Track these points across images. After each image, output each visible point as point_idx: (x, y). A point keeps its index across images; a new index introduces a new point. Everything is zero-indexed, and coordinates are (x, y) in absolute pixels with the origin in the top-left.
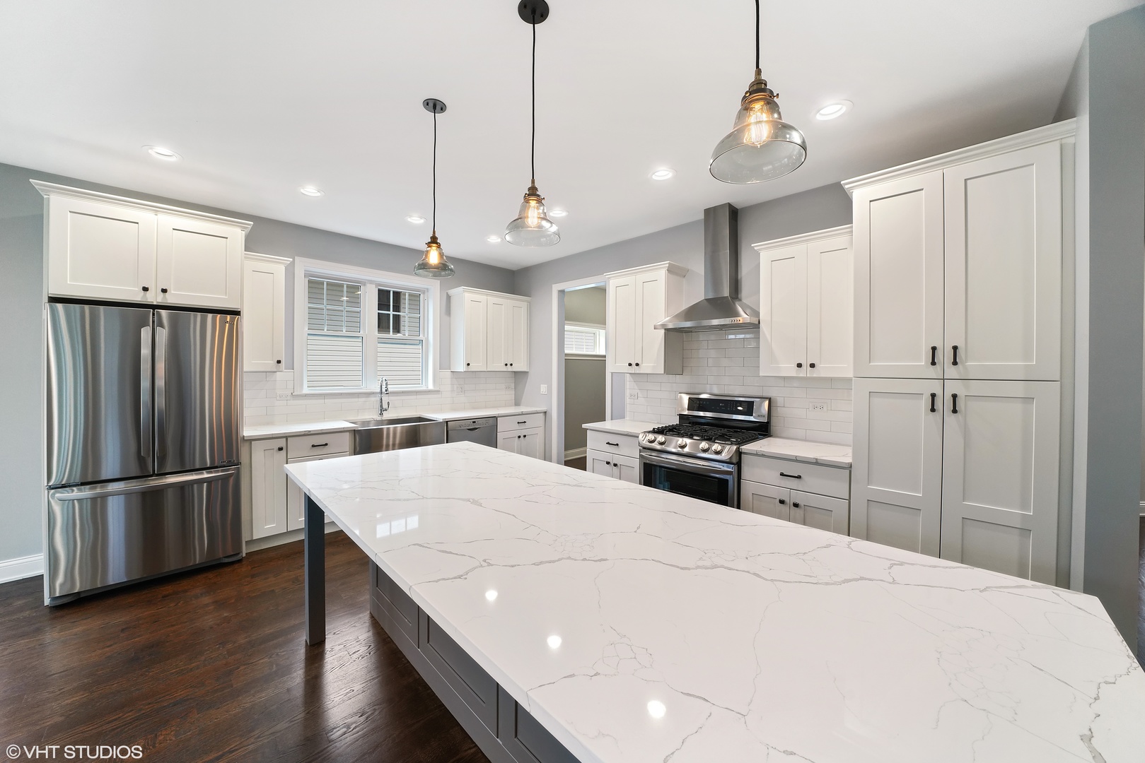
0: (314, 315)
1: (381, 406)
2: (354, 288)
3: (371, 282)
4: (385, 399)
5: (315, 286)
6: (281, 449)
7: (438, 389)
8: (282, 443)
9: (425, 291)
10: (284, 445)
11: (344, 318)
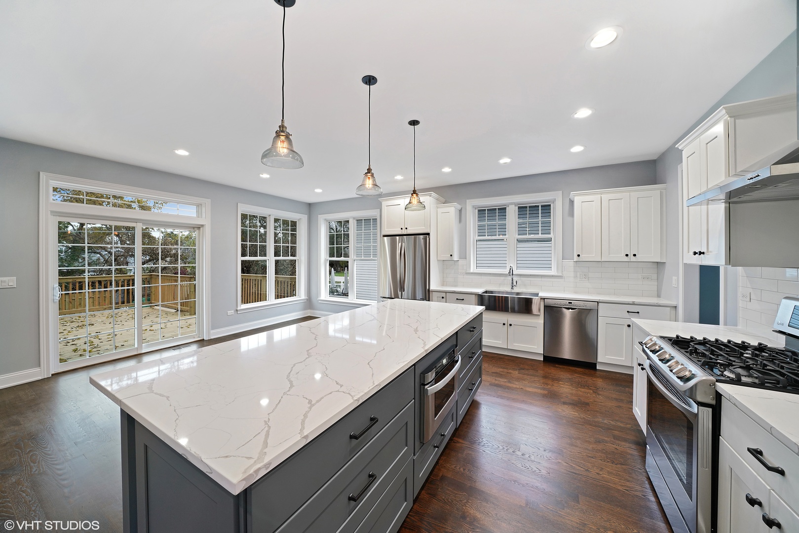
0: (481, 230)
1: (512, 283)
2: (503, 210)
3: (512, 204)
4: (515, 279)
5: (481, 212)
6: (443, 298)
7: (561, 275)
8: (444, 295)
9: (554, 201)
10: (444, 296)
11: (497, 230)
